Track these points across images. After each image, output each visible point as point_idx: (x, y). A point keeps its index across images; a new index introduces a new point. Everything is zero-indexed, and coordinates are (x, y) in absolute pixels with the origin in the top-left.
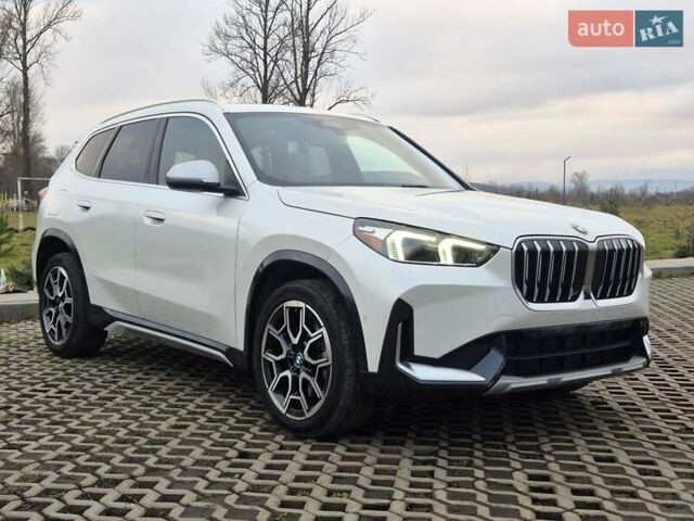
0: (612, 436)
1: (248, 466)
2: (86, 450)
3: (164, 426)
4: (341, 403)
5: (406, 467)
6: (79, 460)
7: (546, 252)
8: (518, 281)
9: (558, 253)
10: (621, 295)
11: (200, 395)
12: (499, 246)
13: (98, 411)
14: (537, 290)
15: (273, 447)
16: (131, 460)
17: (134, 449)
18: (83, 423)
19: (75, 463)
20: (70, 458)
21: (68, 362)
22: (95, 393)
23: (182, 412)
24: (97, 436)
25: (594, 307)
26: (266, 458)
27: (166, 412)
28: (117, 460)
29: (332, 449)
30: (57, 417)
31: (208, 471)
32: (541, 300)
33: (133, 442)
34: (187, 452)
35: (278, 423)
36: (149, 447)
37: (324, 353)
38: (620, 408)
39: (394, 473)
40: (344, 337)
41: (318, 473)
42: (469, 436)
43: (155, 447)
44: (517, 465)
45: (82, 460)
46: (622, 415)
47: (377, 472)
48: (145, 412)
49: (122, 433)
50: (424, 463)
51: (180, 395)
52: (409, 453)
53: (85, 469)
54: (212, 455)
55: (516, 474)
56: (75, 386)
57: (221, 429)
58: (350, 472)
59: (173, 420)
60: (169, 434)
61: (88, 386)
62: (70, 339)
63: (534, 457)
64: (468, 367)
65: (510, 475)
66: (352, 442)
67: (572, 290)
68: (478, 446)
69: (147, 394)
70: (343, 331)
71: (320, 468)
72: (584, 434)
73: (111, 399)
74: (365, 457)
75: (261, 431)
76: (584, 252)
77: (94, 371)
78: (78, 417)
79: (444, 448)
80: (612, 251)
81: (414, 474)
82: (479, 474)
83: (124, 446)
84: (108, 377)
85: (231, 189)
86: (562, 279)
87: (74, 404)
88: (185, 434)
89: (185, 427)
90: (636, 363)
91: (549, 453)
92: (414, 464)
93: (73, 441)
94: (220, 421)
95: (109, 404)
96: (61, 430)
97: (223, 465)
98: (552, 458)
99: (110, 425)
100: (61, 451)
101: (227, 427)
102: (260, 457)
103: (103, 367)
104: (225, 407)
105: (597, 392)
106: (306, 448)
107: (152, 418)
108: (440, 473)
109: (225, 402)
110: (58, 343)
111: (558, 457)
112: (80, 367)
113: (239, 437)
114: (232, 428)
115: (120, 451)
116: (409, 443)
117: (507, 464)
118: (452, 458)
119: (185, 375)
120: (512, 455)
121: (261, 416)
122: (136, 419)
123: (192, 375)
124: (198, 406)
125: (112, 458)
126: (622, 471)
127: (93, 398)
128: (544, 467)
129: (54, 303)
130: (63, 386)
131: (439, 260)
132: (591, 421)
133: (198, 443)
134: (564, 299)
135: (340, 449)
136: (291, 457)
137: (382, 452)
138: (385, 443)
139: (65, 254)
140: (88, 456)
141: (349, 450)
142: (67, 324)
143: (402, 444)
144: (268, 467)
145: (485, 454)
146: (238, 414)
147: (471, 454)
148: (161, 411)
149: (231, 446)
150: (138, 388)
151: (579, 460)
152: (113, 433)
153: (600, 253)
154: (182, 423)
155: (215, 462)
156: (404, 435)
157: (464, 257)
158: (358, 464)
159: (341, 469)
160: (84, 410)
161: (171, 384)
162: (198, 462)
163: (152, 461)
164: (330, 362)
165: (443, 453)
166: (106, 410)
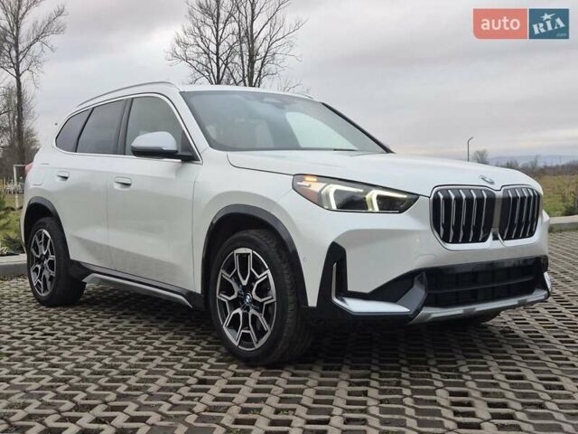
0: (520, 359)
1: (206, 391)
2: (65, 381)
3: (133, 360)
4: (285, 334)
5: (343, 388)
6: (58, 390)
7: (459, 200)
8: (436, 224)
9: (470, 200)
10: (524, 237)
11: (165, 334)
12: (419, 195)
13: (77, 349)
14: (452, 232)
15: (228, 374)
16: (105, 388)
17: (107, 379)
18: (64, 359)
19: (56, 392)
20: (51, 388)
21: (52, 310)
22: (75, 334)
23: (150, 348)
24: (75, 370)
25: (502, 246)
26: (221, 384)
27: (135, 349)
28: (92, 388)
29: (278, 375)
30: (41, 355)
31: (171, 396)
32: (455, 241)
33: (106, 374)
34: (153, 381)
35: (232, 355)
36: (120, 377)
37: (270, 292)
38: (525, 335)
39: (333, 393)
40: (287, 277)
41: (267, 395)
42: (397, 362)
43: (125, 377)
44: (439, 384)
45: (62, 389)
46: (527, 341)
47: (318, 393)
48: (117, 349)
49: (97, 366)
50: (359, 384)
51: (148, 334)
52: (346, 376)
53: (64, 397)
54: (174, 382)
55: (439, 392)
56: (58, 330)
57: (183, 361)
58: (295, 393)
59: (141, 355)
60: (138, 366)
61: (69, 329)
62: (54, 290)
63: (453, 377)
64: (394, 300)
65: (433, 393)
66: (296, 369)
67: (482, 232)
68: (404, 369)
69: (119, 334)
70: (285, 272)
71: (268, 391)
72: (496, 358)
73: (88, 339)
74: (307, 381)
75: (217, 361)
76: (492, 199)
77: (74, 317)
78: (59, 355)
79: (376, 372)
80: (515, 199)
81: (350, 394)
82: (407, 392)
83: (98, 376)
84: (86, 321)
85: (187, 155)
86: (473, 223)
87: (56, 344)
88: (151, 366)
89: (152, 360)
90: (539, 295)
91: (467, 373)
92: (350, 385)
93: (54, 374)
94: (182, 354)
95: (87, 343)
96: (44, 365)
97: (185, 391)
98: (469, 378)
99: (87, 360)
100: (43, 383)
101: (188, 359)
102: (217, 384)
103: (82, 313)
104: (187, 343)
105: (505, 323)
106: (256, 375)
107: (124, 353)
108: (373, 392)
109: (187, 339)
110: (43, 295)
111: (474, 377)
112: (62, 313)
113: (198, 367)
114: (192, 360)
115: (95, 381)
116: (345, 368)
117: (431, 384)
118: (383, 379)
119: (153, 318)
120: (434, 376)
121: (217, 349)
122: (110, 354)
123: (158, 318)
124: (163, 343)
125: (87, 387)
126: (531, 387)
127: (73, 339)
128: (463, 385)
129: (40, 261)
130: (48, 329)
131: (367, 209)
132: (501, 347)
133: (163, 373)
134: (476, 240)
135: (286, 375)
136: (243, 383)
137: (322, 376)
138: (325, 369)
139: (48, 218)
140: (67, 386)
141: (293, 375)
142: (51, 277)
143: (339, 369)
144: (223, 391)
145: (411, 375)
146: (198, 348)
147: (399, 376)
148: (131, 348)
149: (192, 374)
150: (112, 330)
151: (493, 379)
152: (89, 367)
153: (506, 200)
154: (150, 357)
155: (177, 388)
156: (341, 361)
157: (388, 205)
158: (302, 386)
159: (286, 391)
160: (65, 348)
161: (140, 326)
162: (162, 389)
163: (122, 388)
164: (274, 300)
165: (375, 376)
166: (84, 348)
